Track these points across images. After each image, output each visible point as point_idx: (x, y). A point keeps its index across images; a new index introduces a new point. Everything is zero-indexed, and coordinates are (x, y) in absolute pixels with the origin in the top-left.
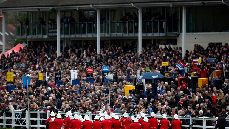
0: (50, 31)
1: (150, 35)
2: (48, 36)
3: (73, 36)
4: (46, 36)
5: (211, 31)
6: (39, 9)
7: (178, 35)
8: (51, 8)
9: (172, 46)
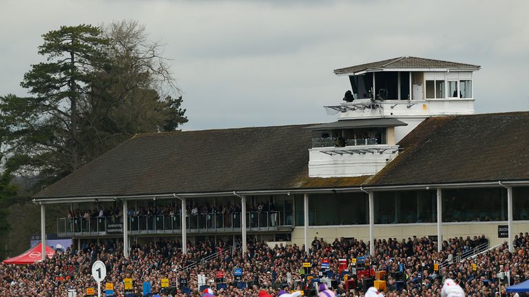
0: (109, 226)
1: (255, 229)
2: (107, 232)
3: (144, 232)
4: (103, 233)
5: (339, 225)
6: (97, 199)
7: (293, 229)
8: (115, 197)
9: (284, 244)
